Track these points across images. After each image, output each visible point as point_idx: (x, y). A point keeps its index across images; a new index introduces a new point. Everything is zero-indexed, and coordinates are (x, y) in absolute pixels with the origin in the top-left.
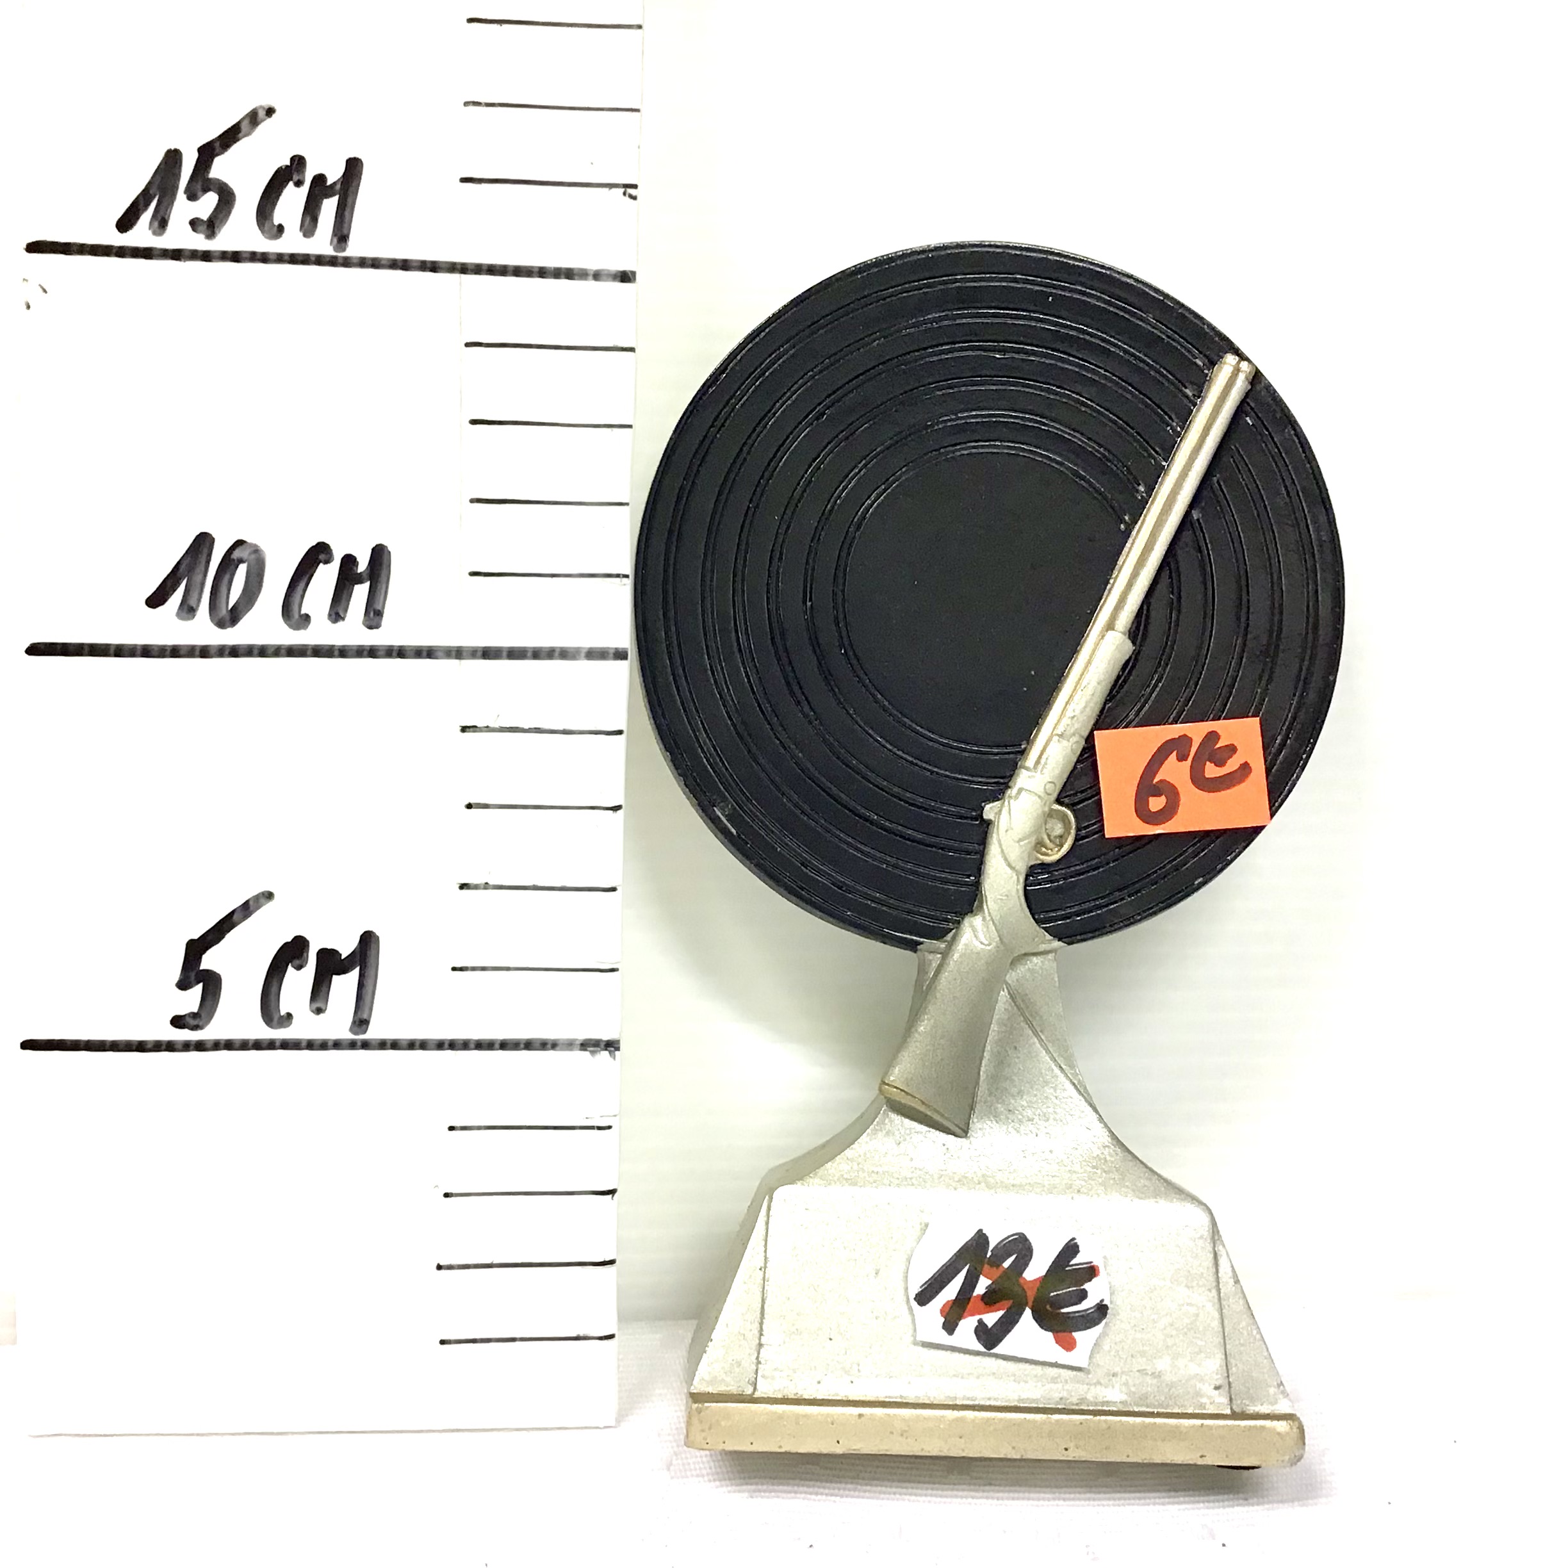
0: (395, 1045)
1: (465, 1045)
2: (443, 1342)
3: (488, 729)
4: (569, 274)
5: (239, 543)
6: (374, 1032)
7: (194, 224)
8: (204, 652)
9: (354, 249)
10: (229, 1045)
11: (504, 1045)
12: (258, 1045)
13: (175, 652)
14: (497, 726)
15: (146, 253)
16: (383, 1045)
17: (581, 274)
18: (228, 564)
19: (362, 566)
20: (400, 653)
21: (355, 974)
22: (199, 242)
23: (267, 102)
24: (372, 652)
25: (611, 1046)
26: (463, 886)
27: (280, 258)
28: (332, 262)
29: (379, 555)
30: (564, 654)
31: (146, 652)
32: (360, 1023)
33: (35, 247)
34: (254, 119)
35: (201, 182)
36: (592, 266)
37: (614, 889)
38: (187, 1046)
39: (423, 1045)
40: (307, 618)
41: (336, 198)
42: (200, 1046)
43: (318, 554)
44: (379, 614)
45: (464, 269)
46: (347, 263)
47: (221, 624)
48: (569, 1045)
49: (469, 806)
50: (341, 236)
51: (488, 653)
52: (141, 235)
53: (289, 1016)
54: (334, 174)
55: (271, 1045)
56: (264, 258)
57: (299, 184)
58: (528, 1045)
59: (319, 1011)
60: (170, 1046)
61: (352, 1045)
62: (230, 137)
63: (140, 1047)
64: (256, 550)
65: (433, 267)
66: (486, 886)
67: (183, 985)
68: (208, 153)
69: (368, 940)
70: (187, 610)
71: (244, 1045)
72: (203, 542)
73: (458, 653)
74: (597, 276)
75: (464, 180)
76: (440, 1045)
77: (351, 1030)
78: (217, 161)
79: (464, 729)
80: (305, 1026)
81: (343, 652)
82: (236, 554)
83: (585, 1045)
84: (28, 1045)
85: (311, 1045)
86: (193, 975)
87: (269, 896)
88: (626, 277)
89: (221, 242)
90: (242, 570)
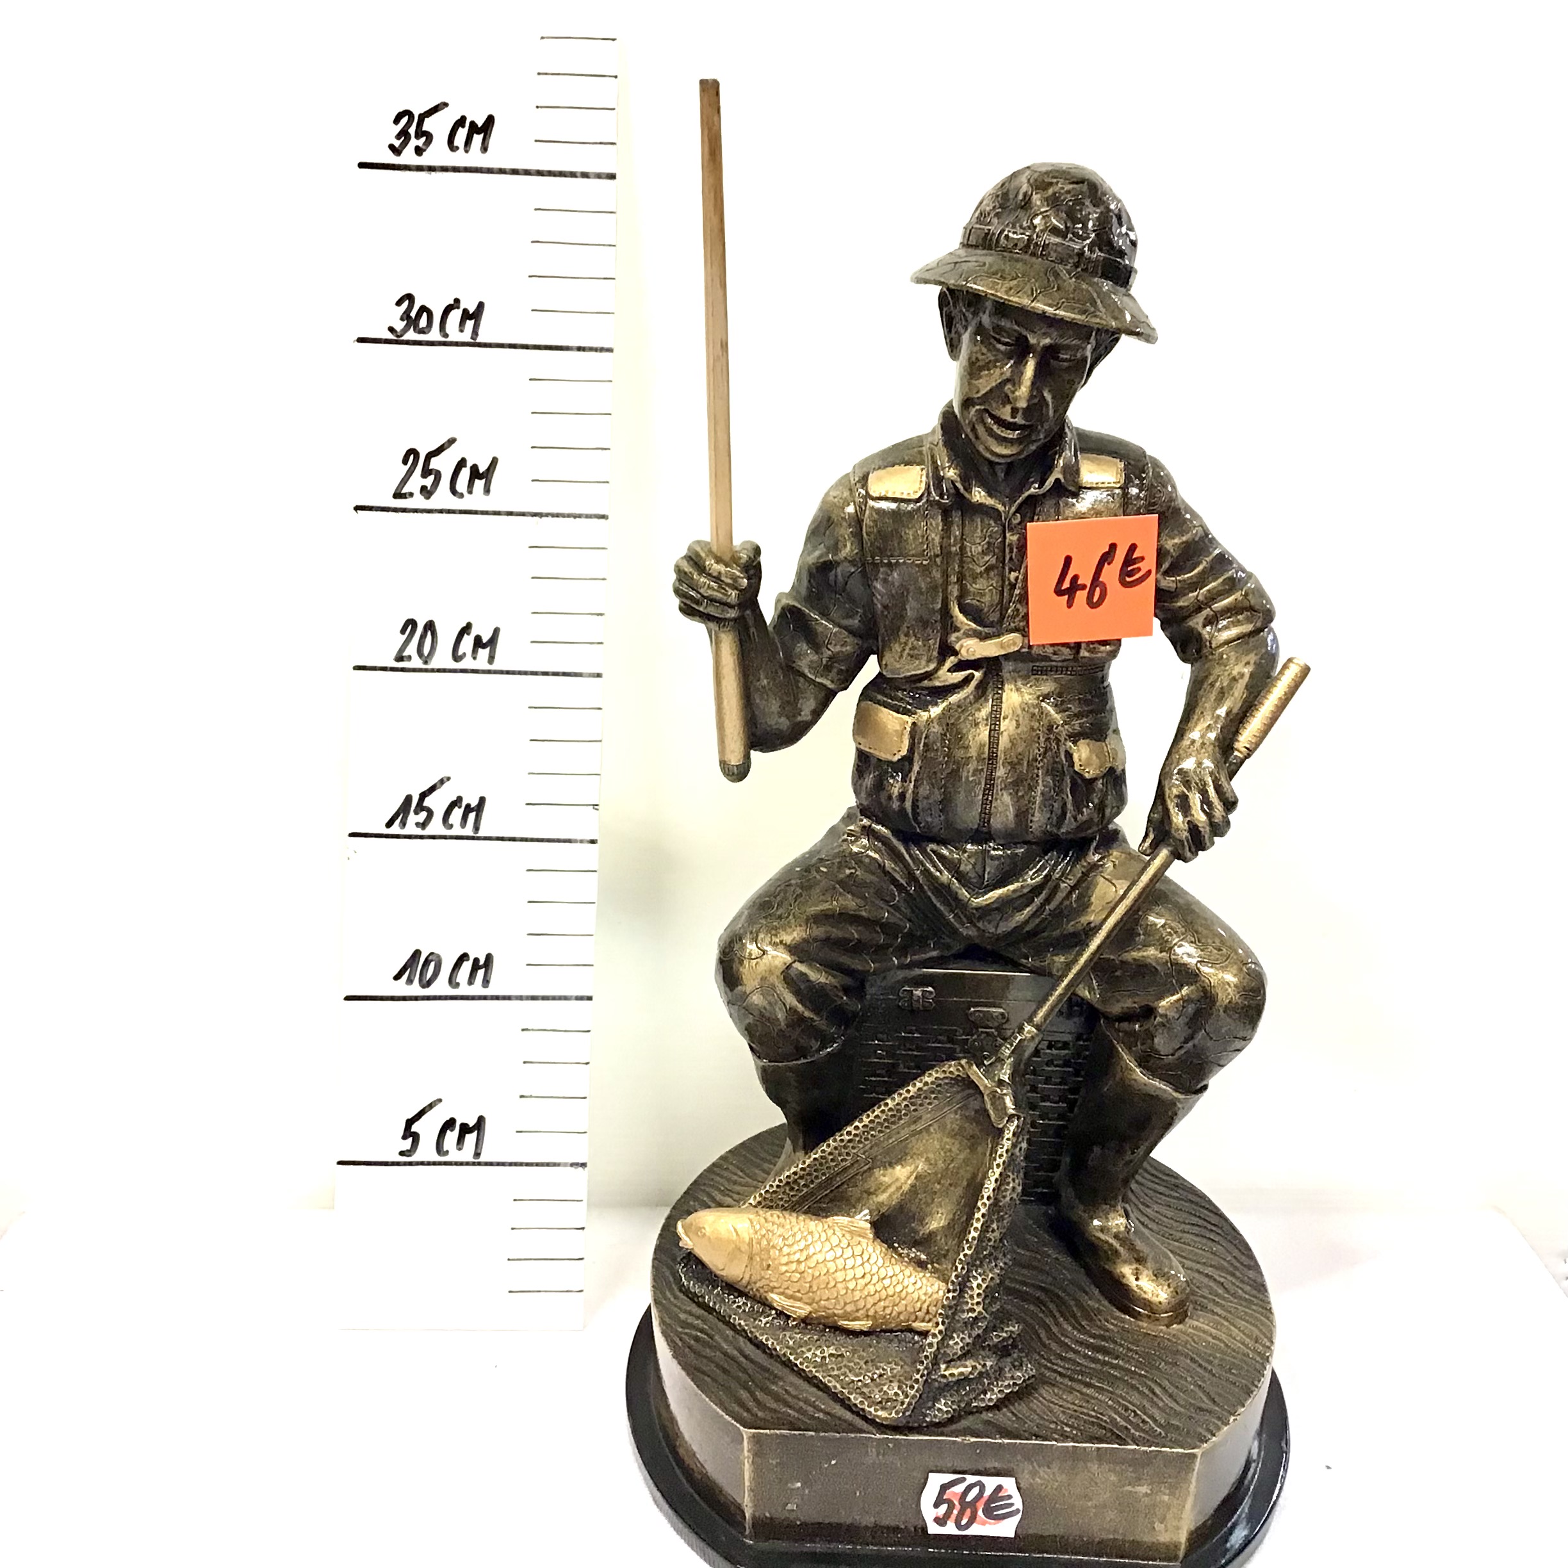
0: (491, 1164)
1: (521, 1164)
2: (510, 1292)
3: (533, 1030)
4: (569, 841)
5: (432, 954)
6: (482, 1159)
7: (417, 824)
8: (416, 998)
9: (481, 834)
10: (422, 1163)
11: (537, 1165)
12: (434, 1164)
13: (404, 999)
14: (537, 1029)
15: (397, 836)
16: (487, 1164)
17: (575, 841)
18: (427, 962)
19: (482, 962)
20: (497, 998)
21: (476, 1133)
22: (419, 832)
23: (448, 775)
24: (485, 998)
25: (584, 1165)
26: (522, 1097)
27: (451, 837)
28: (473, 838)
29: (489, 958)
30: (566, 998)
31: (392, 998)
32: (477, 1154)
33: (353, 835)
34: (442, 782)
35: (420, 807)
36: (579, 838)
37: (585, 1098)
38: (405, 1164)
39: (503, 1164)
40: (458, 985)
41: (474, 813)
42: (410, 1164)
43: (464, 957)
44: (488, 982)
45: (526, 840)
46: (479, 838)
47: (423, 987)
48: (565, 1165)
49: (525, 1062)
50: (476, 828)
51: (534, 998)
52: (395, 829)
53: (447, 1152)
54: (474, 804)
55: (440, 1164)
56: (444, 837)
57: (460, 807)
58: (548, 1165)
59: (460, 1149)
60: (398, 1164)
61: (474, 1164)
62: (432, 789)
63: (386, 1164)
64: (438, 956)
65: (513, 839)
66: (531, 1096)
67: (404, 1137)
68: (423, 796)
69: (481, 1120)
70: (410, 981)
71: (429, 1164)
72: (417, 954)
73: (520, 998)
74: (582, 841)
75: (527, 804)
76: (511, 1164)
77: (473, 1157)
78: (427, 799)
79: (523, 1030)
80: (454, 1155)
81: (473, 998)
82: (430, 958)
83: (572, 1165)
84: (340, 1163)
85: (456, 1164)
86: (408, 1134)
87: (440, 1100)
88: (593, 842)
89: (426, 832)
90: (432, 965)
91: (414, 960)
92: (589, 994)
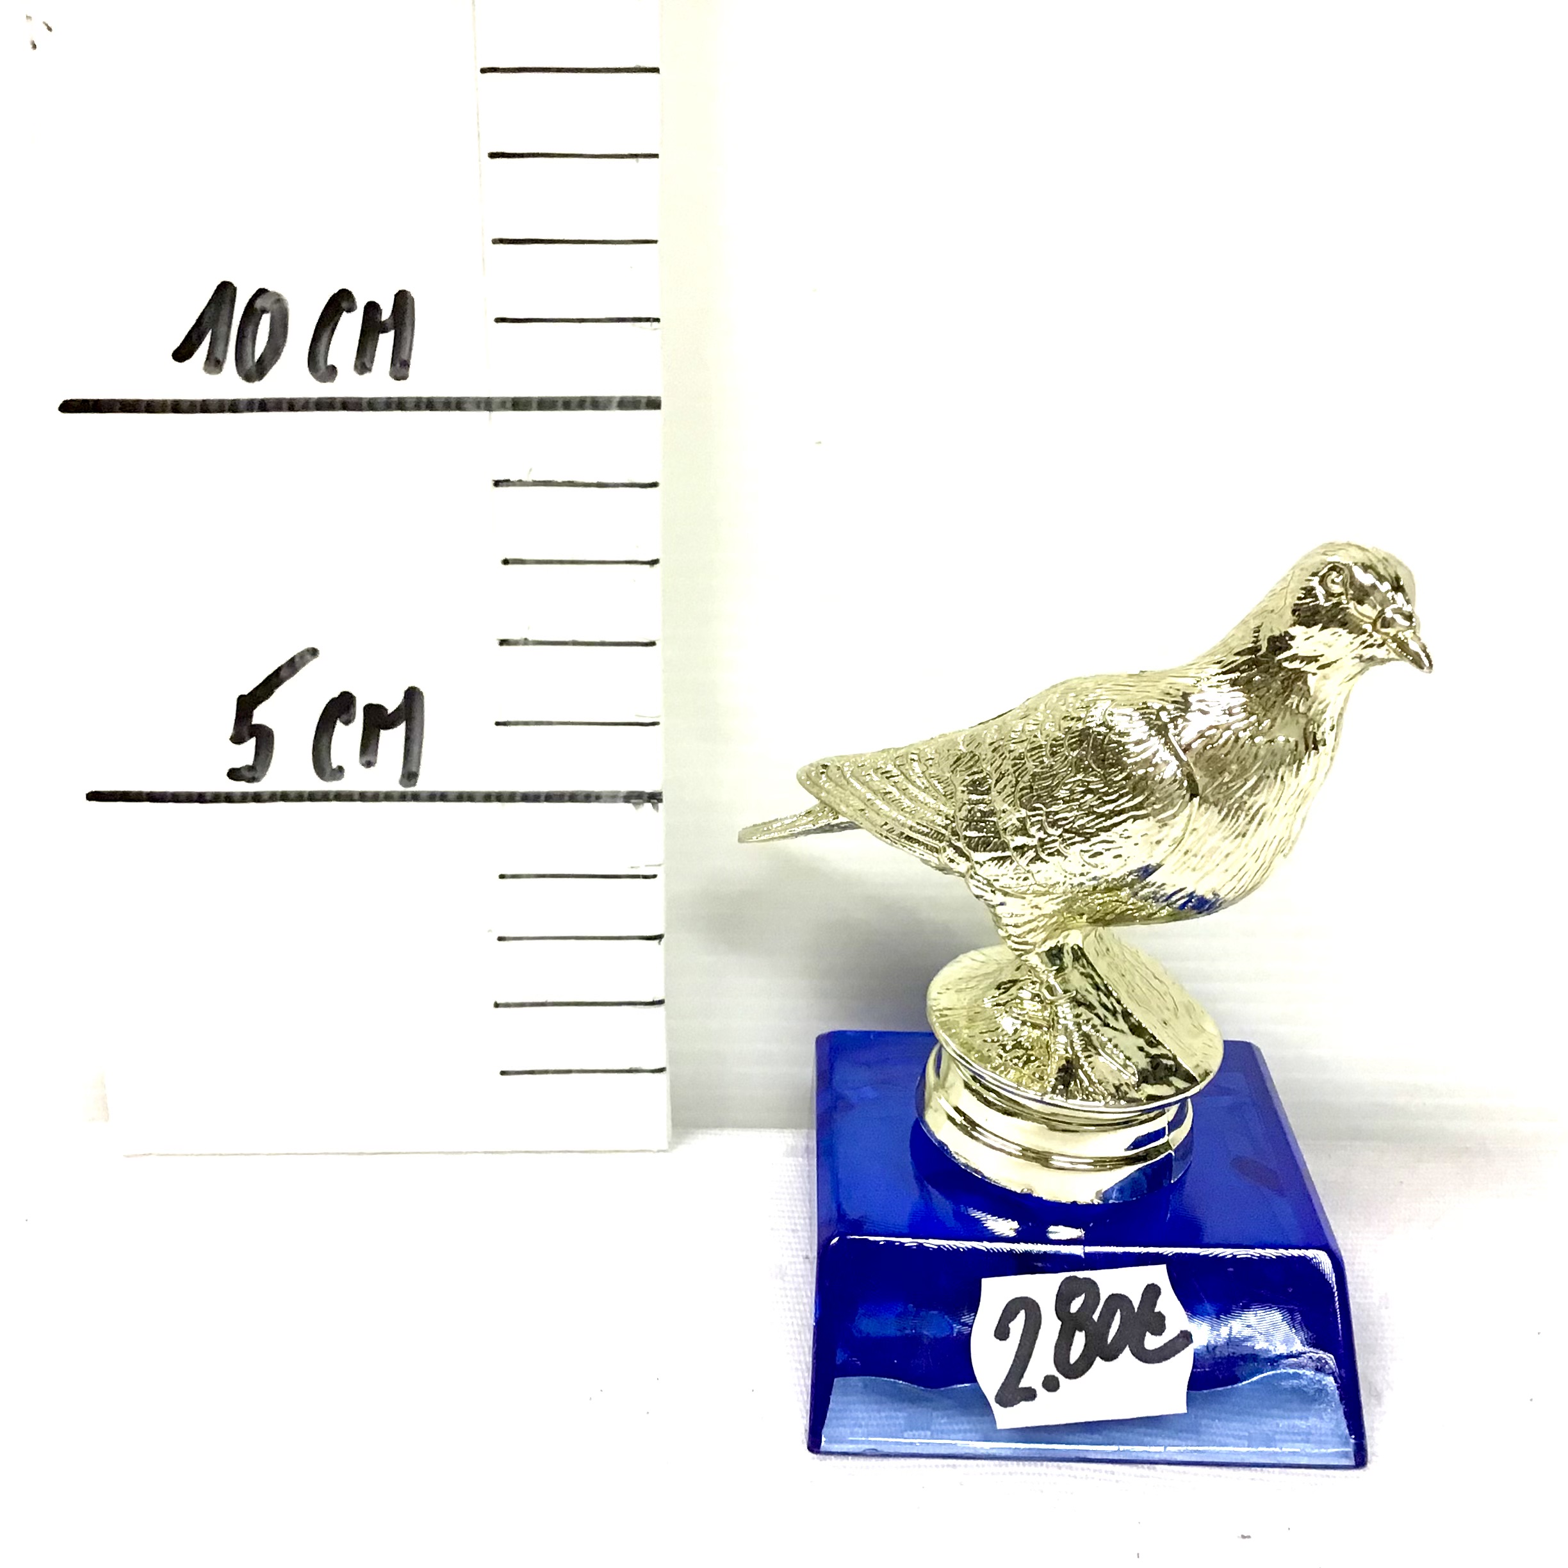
0: (443, 797)
1: (511, 797)
2: (503, 1073)
3: (521, 483)
5: (261, 292)
6: (423, 784)
8: (233, 407)
10: (285, 797)
11: (550, 797)
12: (313, 797)
13: (205, 407)
14: (530, 479)
16: (433, 797)
18: (252, 313)
19: (386, 314)
20: (430, 404)
21: (402, 727)
24: (400, 404)
25: (654, 798)
26: (503, 642)
29: (403, 300)
30: (596, 404)
31: (177, 407)
32: (410, 776)
37: (653, 644)
39: (470, 797)
40: (331, 373)
42: (257, 798)
43: (340, 302)
44: (406, 364)
47: (248, 377)
48: (613, 797)
49: (506, 562)
51: (518, 404)
53: (341, 769)
55: (325, 797)
58: (573, 797)
59: (369, 764)
60: (229, 798)
61: (403, 797)
63: (201, 798)
64: (279, 300)
66: (526, 642)
67: (237, 739)
69: (413, 696)
70: (214, 363)
72: (225, 291)
73: (486, 404)
76: (488, 797)
77: (401, 783)
79: (497, 483)
80: (356, 778)
81: (372, 405)
82: (259, 304)
83: (628, 798)
84: (94, 796)
85: (363, 797)
86: (245, 730)
87: (314, 652)
90: (266, 320)
91: (218, 311)
92: (653, 394)
